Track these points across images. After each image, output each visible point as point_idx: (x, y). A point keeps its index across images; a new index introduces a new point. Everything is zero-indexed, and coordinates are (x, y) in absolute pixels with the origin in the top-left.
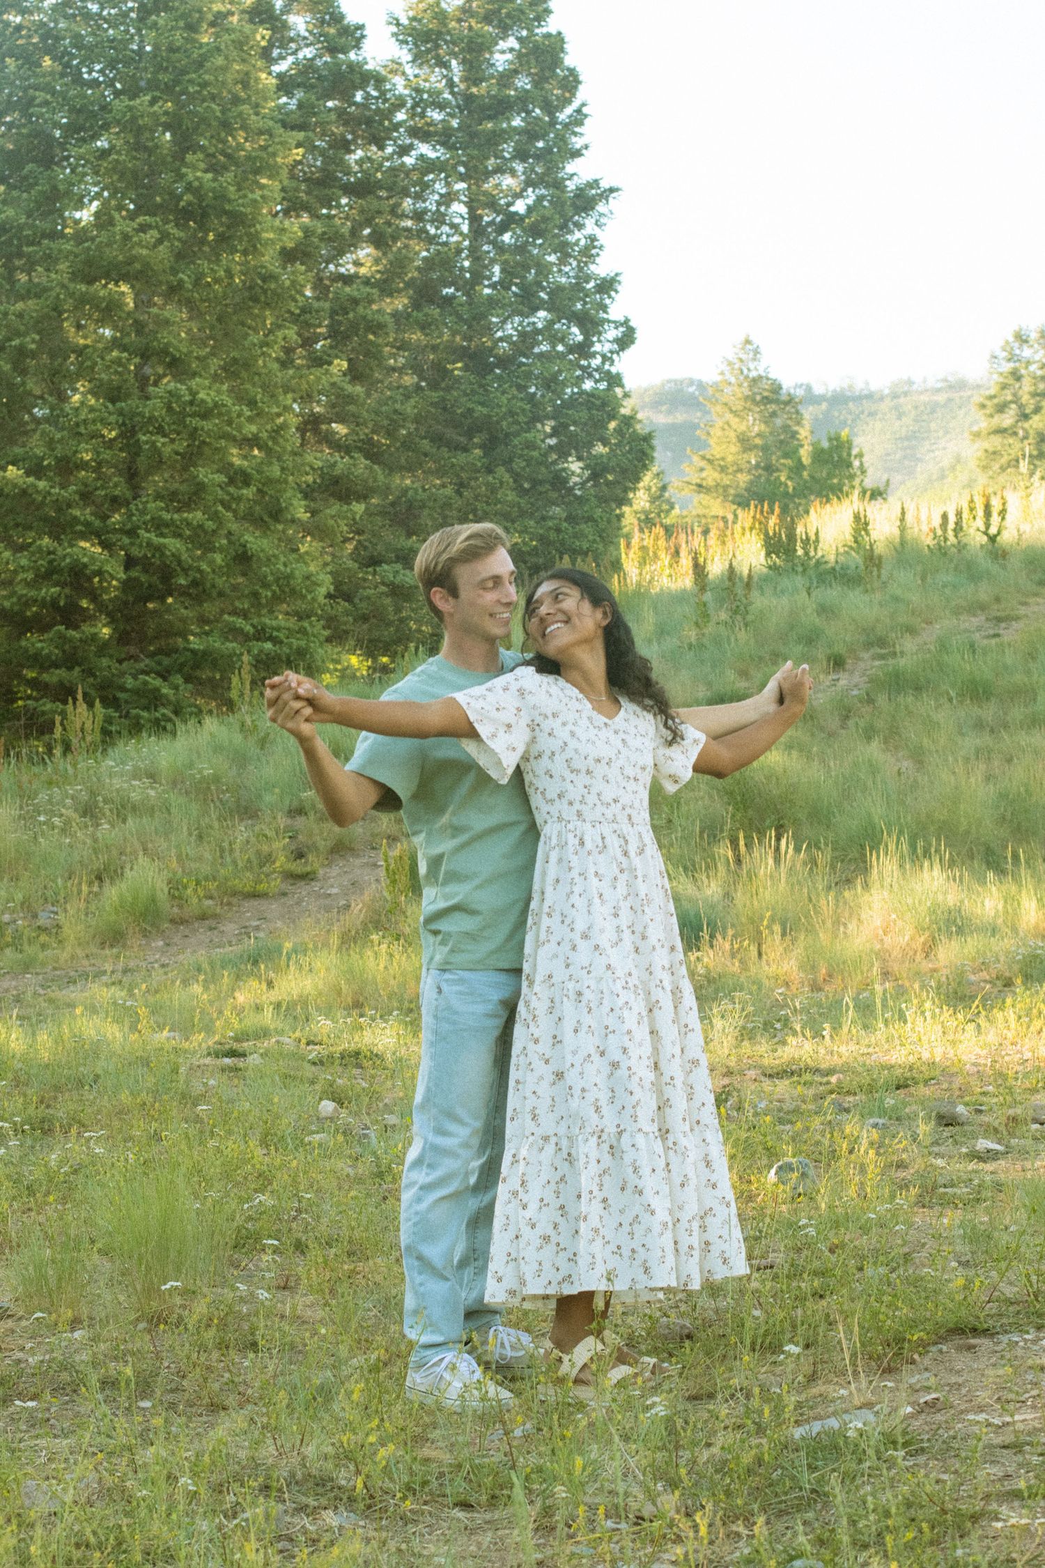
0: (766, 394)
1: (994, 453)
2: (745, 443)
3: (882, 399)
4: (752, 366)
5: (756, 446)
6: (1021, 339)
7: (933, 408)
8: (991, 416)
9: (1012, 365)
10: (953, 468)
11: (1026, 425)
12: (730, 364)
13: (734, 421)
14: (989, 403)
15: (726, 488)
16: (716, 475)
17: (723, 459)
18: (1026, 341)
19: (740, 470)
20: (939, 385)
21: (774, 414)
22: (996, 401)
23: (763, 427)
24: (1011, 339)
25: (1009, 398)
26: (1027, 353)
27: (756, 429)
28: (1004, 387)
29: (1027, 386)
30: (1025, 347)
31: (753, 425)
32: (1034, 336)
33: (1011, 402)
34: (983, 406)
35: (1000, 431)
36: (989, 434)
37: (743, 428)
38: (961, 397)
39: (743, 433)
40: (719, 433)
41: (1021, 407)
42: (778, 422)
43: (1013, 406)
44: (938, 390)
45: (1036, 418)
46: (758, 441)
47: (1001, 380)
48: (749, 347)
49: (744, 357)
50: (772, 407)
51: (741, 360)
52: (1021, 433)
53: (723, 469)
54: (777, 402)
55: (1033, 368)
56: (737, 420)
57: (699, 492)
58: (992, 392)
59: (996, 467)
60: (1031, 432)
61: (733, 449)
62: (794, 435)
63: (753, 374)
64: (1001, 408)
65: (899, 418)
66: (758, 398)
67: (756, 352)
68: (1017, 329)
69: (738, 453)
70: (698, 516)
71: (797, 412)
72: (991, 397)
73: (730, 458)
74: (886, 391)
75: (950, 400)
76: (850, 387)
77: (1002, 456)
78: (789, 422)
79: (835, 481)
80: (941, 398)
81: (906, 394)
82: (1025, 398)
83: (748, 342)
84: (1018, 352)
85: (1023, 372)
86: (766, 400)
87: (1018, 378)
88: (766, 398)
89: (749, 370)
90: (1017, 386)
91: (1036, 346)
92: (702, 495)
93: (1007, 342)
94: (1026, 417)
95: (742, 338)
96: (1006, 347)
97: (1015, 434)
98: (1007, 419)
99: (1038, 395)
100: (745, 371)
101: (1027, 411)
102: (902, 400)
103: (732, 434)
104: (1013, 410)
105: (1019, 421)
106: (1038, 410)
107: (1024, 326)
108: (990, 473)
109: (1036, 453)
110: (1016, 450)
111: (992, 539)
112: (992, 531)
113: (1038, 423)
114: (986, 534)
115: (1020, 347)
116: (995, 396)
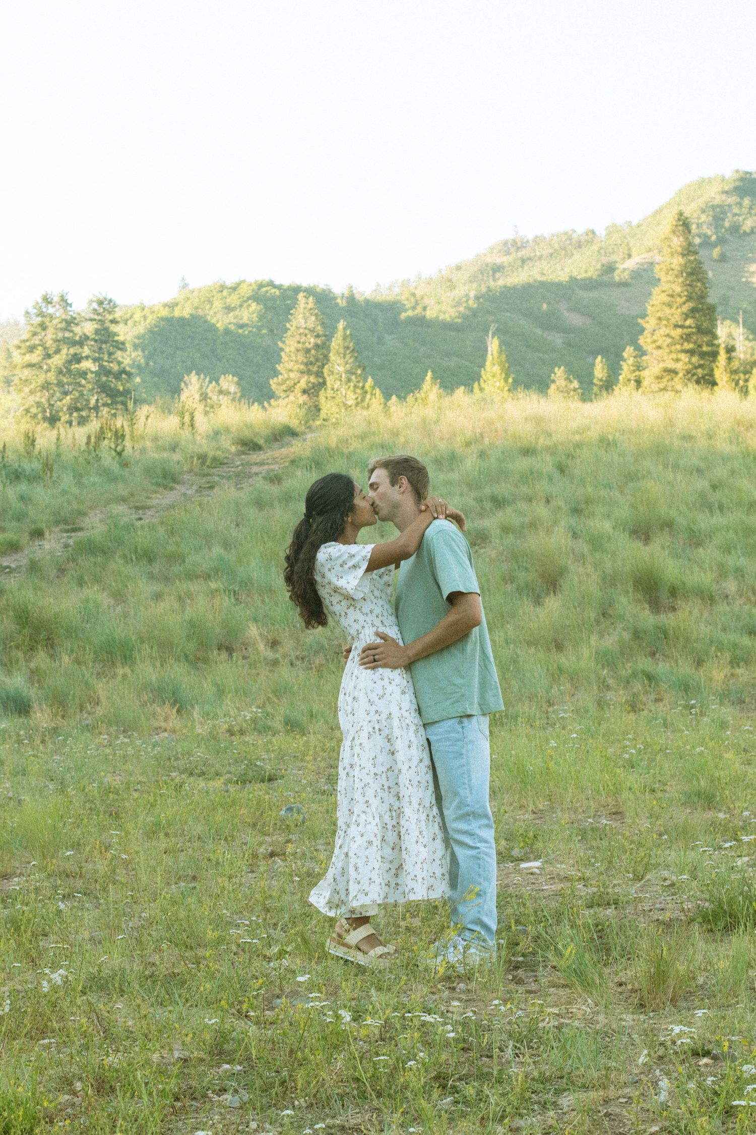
1: (26, 381)
6: (47, 300)
8: (24, 354)
9: (39, 319)
11: (49, 361)
14: (23, 345)
18: (51, 303)
22: (28, 344)
24: (40, 301)
25: (37, 342)
26: (51, 310)
28: (35, 334)
29: (50, 335)
30: (50, 306)
32: (56, 299)
33: (39, 345)
34: (18, 347)
35: (30, 365)
36: (23, 367)
41: (45, 348)
43: (40, 348)
45: (57, 357)
47: (33, 329)
52: (45, 367)
55: (55, 322)
58: (25, 337)
59: (27, 390)
60: (53, 367)
64: (32, 349)
68: (44, 293)
72: (24, 341)
77: (31, 383)
82: (49, 343)
84: (44, 310)
85: (48, 324)
87: (44, 329)
90: (43, 334)
91: (57, 306)
93: (37, 303)
94: (49, 356)
96: (36, 306)
97: (41, 367)
98: (35, 357)
99: (59, 341)
101: (51, 352)
104: (39, 351)
105: (43, 359)
106: (58, 351)
107: (49, 292)
108: (23, 395)
109: (55, 382)
110: (41, 379)
111: (120, 454)
112: (119, 448)
113: (58, 361)
114: (115, 451)
115: (46, 307)
116: (27, 341)
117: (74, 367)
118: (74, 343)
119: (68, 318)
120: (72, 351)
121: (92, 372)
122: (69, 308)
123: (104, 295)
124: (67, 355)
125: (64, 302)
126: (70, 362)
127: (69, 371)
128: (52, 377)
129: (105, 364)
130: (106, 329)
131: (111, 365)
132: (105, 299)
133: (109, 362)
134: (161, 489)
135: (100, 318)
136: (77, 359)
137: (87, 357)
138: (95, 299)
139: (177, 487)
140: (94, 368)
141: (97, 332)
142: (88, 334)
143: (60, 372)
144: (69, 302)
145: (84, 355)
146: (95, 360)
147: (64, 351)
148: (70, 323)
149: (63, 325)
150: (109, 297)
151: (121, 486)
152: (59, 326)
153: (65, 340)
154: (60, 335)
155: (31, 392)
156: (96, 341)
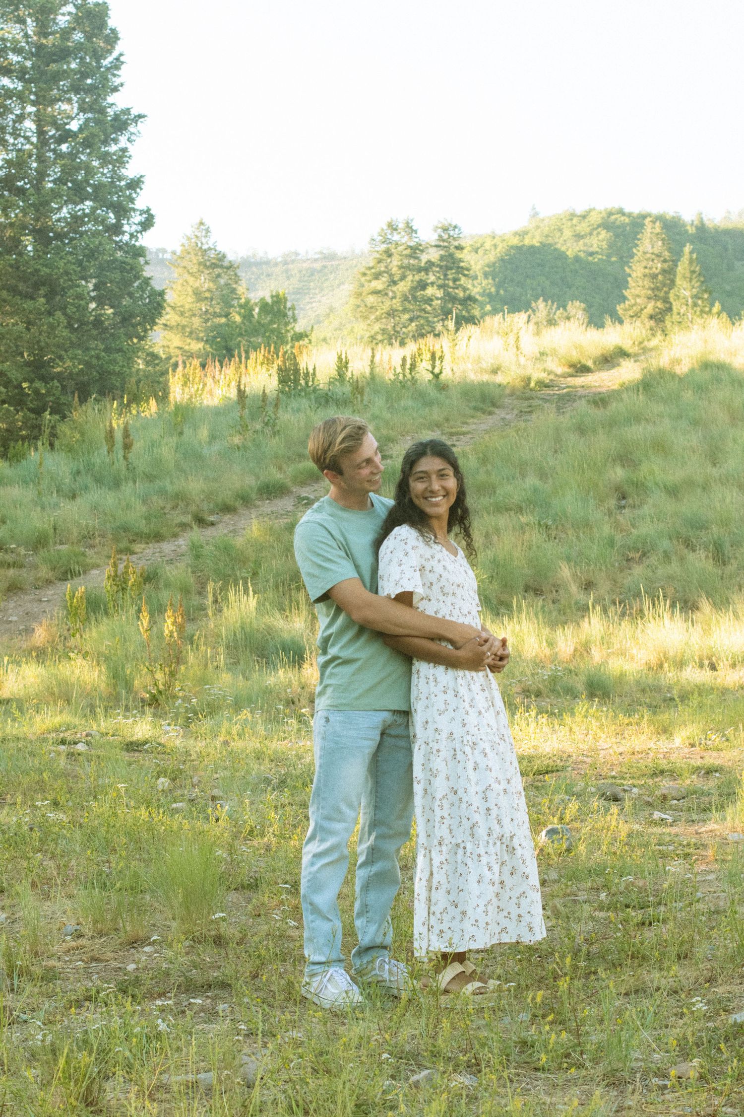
0: (214, 261)
1: (372, 308)
2: (198, 295)
3: (276, 264)
4: (204, 241)
5: (206, 298)
6: (393, 227)
7: (312, 272)
8: (370, 281)
9: (384, 247)
10: (328, 316)
11: (394, 289)
12: (189, 239)
13: (191, 280)
14: (368, 272)
15: (184, 327)
16: (177, 318)
17: (182, 306)
18: (396, 230)
19: (194, 315)
20: (317, 256)
21: (219, 276)
22: (373, 271)
23: (211, 285)
24: (385, 227)
25: (383, 269)
26: (396, 237)
27: (206, 285)
28: (380, 261)
29: (395, 262)
30: (395, 233)
31: (204, 283)
32: (401, 226)
33: (384, 272)
34: (364, 274)
35: (376, 292)
36: (369, 294)
37: (197, 284)
38: (332, 265)
39: (197, 288)
40: (179, 288)
41: (391, 275)
42: (222, 282)
43: (385, 275)
44: (316, 260)
45: (402, 284)
46: (208, 295)
47: (378, 256)
48: (202, 227)
49: (199, 234)
50: (217, 271)
51: (197, 237)
52: (390, 294)
53: (182, 314)
54: (222, 267)
55: (400, 248)
56: (193, 279)
57: (164, 330)
58: (371, 265)
59: (373, 317)
60: (398, 293)
61: (190, 300)
62: (234, 291)
63: (205, 247)
64: (377, 276)
65: (288, 278)
66: (208, 264)
67: (208, 231)
68: (389, 220)
69: (193, 303)
70: (164, 346)
71: (236, 275)
72: (370, 268)
73: (187, 306)
74: (279, 259)
75: (325, 267)
76: (254, 255)
77: (377, 310)
78: (230, 282)
79: (275, 326)
80: (318, 266)
81: (293, 261)
82: (395, 270)
83: (202, 223)
84: (389, 237)
85: (393, 251)
86: (214, 266)
87: (390, 255)
88: (213, 264)
89: (202, 244)
90: (389, 261)
91: (403, 233)
92: (166, 332)
93: (383, 230)
94: (395, 283)
95: (198, 221)
96: (382, 233)
97: (386, 294)
98: (378, 285)
99: (403, 267)
100: (199, 245)
101: (396, 279)
102: (291, 266)
103: (190, 290)
104: (385, 278)
105: (388, 286)
106: (403, 278)
107: (394, 219)
108: (369, 322)
109: (401, 308)
110: (387, 305)
111: (437, 376)
112: (437, 371)
113: (403, 287)
114: (432, 373)
115: (392, 234)
116: (373, 268)
117: (420, 293)
118: (420, 270)
119: (412, 244)
120: (417, 278)
121: (437, 299)
122: (414, 235)
123: (449, 221)
124: (412, 281)
125: (410, 230)
126: (414, 289)
127: (415, 298)
128: (397, 304)
129: (450, 290)
130: (451, 256)
131: (457, 291)
132: (450, 225)
133: (454, 288)
134: (479, 414)
135: (446, 244)
136: (423, 285)
137: (432, 284)
138: (440, 225)
139: (497, 411)
140: (440, 294)
141: (442, 258)
142: (433, 260)
143: (406, 299)
144: (414, 228)
145: (429, 281)
146: (440, 287)
147: (410, 278)
148: (415, 250)
149: (408, 252)
150: (454, 224)
151: (436, 410)
152: (404, 253)
153: (408, 268)
154: (406, 261)
155: (377, 319)
156: (441, 267)
